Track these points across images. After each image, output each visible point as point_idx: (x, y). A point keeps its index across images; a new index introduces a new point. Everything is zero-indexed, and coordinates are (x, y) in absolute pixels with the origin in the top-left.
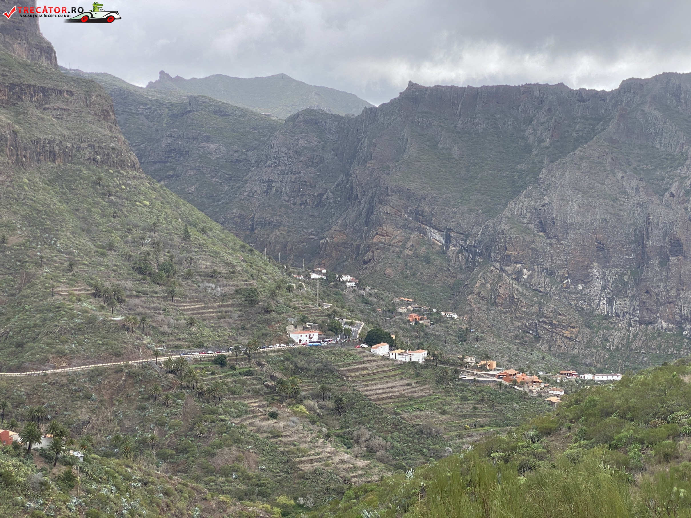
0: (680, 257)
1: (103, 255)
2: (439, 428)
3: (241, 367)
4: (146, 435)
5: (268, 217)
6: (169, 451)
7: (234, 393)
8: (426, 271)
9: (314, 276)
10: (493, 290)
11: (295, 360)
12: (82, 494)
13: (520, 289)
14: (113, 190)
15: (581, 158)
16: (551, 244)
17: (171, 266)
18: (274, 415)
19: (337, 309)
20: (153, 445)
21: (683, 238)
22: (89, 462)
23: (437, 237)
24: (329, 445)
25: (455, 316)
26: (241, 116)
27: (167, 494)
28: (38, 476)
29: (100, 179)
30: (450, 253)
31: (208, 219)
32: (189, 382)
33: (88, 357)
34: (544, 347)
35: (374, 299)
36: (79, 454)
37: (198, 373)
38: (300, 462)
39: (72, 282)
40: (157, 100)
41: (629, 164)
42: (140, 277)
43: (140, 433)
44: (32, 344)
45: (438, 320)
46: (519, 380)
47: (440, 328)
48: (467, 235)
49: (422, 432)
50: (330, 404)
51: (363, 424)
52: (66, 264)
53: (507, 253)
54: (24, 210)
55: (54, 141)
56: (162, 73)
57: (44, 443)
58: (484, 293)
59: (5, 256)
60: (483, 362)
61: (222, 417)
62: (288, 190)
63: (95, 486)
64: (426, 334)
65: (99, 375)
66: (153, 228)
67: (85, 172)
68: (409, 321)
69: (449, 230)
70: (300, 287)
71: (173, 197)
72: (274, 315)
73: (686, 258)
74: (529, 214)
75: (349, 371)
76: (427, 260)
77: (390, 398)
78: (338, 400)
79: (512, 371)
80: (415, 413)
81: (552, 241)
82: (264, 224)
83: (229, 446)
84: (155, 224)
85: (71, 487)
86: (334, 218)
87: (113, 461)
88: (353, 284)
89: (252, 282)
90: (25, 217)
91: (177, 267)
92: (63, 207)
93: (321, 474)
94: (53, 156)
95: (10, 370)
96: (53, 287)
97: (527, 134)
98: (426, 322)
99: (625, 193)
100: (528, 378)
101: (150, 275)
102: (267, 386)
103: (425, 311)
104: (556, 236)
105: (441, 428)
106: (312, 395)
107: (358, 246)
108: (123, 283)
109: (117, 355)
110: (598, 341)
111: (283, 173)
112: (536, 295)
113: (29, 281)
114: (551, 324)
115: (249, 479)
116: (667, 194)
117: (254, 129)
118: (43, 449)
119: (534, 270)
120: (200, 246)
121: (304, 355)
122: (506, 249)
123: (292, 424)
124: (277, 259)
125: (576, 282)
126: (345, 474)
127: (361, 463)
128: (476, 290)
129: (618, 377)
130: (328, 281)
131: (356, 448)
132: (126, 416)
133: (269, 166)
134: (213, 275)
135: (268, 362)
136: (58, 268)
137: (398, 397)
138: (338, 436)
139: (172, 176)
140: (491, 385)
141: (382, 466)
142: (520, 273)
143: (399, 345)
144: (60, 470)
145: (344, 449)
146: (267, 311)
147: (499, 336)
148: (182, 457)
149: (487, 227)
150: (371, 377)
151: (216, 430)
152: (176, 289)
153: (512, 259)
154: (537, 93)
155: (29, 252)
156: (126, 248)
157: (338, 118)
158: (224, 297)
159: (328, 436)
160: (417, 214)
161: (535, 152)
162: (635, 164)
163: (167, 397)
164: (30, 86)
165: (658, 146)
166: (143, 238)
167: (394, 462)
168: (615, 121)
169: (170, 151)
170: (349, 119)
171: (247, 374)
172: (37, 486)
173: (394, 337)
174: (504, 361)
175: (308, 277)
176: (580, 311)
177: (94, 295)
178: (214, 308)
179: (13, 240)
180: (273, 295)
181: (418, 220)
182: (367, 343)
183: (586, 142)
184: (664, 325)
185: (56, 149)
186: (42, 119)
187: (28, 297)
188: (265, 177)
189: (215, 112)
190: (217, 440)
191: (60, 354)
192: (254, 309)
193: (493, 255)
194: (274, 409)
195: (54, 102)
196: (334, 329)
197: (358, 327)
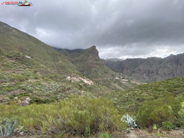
0: (153, 73)
15: (143, 64)
19: (120, 76)
21: (153, 71)
25: (131, 77)
26: (113, 61)
29: (102, 66)
30: (130, 72)
31: (110, 69)
33: (101, 78)
34: (139, 80)
35: (123, 75)
36: (100, 85)
37: (109, 80)
38: (117, 88)
40: (107, 60)
41: (148, 65)
42: (105, 73)
43: (104, 84)
44: (97, 77)
48: (132, 71)
51: (122, 85)
53: (136, 72)
54: (97, 68)
60: (133, 81)
61: (110, 84)
62: (116, 67)
63: (101, 88)
64: (128, 78)
65: (102, 80)
66: (106, 69)
68: (126, 77)
69: (130, 70)
71: (107, 67)
72: (115, 76)
74: (138, 69)
75: (121, 81)
78: (120, 83)
80: (126, 85)
82: (114, 69)
83: (111, 86)
86: (120, 69)
87: (102, 86)
88: (121, 74)
89: (113, 74)
91: (107, 72)
92: (100, 68)
95: (96, 79)
96: (99, 73)
97: (138, 62)
99: (147, 67)
100: (137, 83)
104: (140, 71)
106: (118, 83)
107: (122, 71)
108: (103, 73)
109: (103, 78)
110: (144, 80)
111: (116, 65)
112: (138, 76)
113: (97, 73)
114: (140, 78)
115: (112, 88)
116: (152, 67)
120: (109, 71)
121: (117, 79)
123: (116, 85)
124: (115, 72)
125: (142, 75)
128: (133, 75)
129: (146, 83)
134: (110, 73)
135: (114, 80)
137: (125, 83)
138: (120, 86)
140: (134, 83)
142: (137, 74)
143: (125, 79)
147: (135, 79)
148: (107, 86)
149: (134, 70)
150: (123, 82)
152: (107, 74)
154: (139, 59)
156: (104, 71)
157: (121, 61)
158: (111, 75)
161: (138, 64)
163: (106, 82)
165: (151, 63)
168: (147, 61)
169: (107, 64)
171: (112, 81)
174: (135, 81)
175: (118, 73)
176: (143, 77)
177: (101, 74)
179: (96, 70)
181: (127, 69)
184: (151, 79)
185: (99, 64)
188: (114, 66)
189: (111, 61)
191: (99, 78)
192: (113, 76)
193: (134, 72)
194: (114, 83)
195: (99, 61)
196: (120, 78)
197: (122, 78)
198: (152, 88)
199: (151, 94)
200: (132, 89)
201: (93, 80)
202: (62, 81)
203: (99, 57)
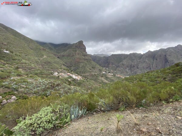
1: (90, 66)
6: (94, 80)
7: (99, 76)
14: (91, 62)
15: (126, 59)
18: (101, 78)
22: (89, 80)
27: (94, 83)
31: (97, 64)
32: (96, 75)
34: (123, 74)
35: (109, 70)
38: (103, 81)
40: (94, 56)
42: (92, 68)
44: (85, 72)
46: (121, 76)
47: (114, 72)
55: (87, 59)
59: (84, 66)
72: (102, 71)
73: (135, 67)
76: (113, 67)
80: (112, 78)
82: (101, 64)
83: (98, 80)
86: (106, 64)
92: (87, 63)
104: (124, 65)
105: (114, 80)
106: (104, 77)
107: (108, 66)
109: (91, 73)
110: (127, 74)
111: (102, 61)
112: (122, 70)
115: (100, 82)
116: (133, 62)
118: (86, 79)
121: (104, 74)
124: (102, 67)
125: (125, 69)
128: (117, 69)
130: (106, 68)
132: (91, 77)
135: (101, 74)
136: (87, 67)
138: (106, 80)
139: (95, 61)
140: (118, 77)
147: (119, 73)
149: (118, 65)
150: (109, 76)
152: (95, 69)
153: (120, 67)
154: (122, 55)
157: (107, 57)
158: (98, 69)
161: (122, 59)
162: (131, 60)
164: (85, 55)
165: (133, 58)
166: (93, 65)
168: (129, 56)
172: (86, 82)
173: (111, 73)
177: (89, 69)
181: (113, 64)
184: (133, 72)
187: (85, 69)
196: (106, 72)
197: (108, 72)
201: (81, 75)
202: (49, 78)
203: (87, 53)
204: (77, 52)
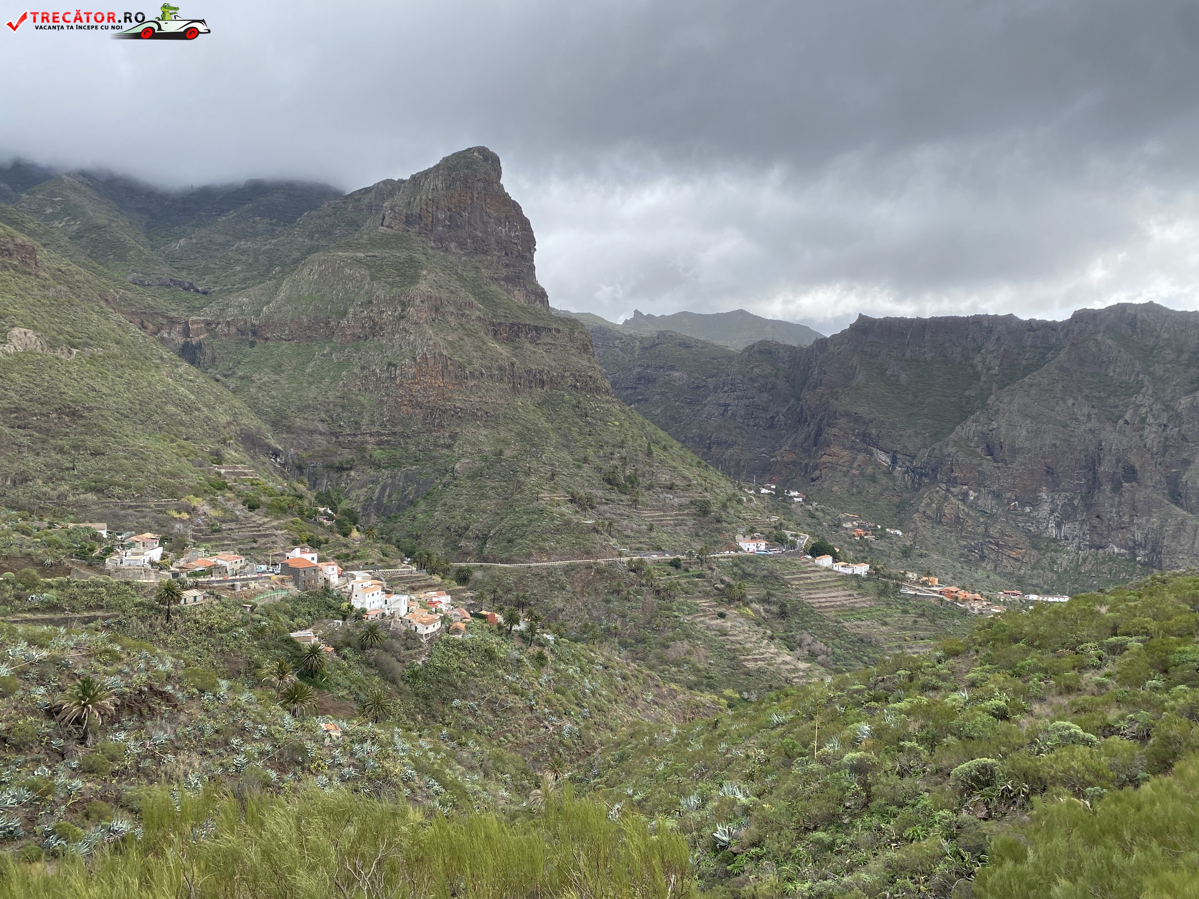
0: (1135, 484)
1: (579, 467)
2: (879, 637)
3: (694, 569)
4: (610, 624)
5: (724, 437)
6: (629, 640)
7: (687, 593)
8: (872, 490)
9: (763, 491)
10: (939, 509)
11: (743, 566)
12: (552, 672)
13: (966, 510)
14: (590, 412)
15: (1031, 386)
16: (998, 468)
17: (635, 478)
18: (722, 616)
19: (784, 522)
20: (616, 634)
21: (1137, 465)
22: (559, 645)
23: (884, 459)
24: (773, 646)
25: (899, 533)
26: (702, 348)
27: (624, 678)
28: (516, 654)
29: (579, 403)
30: (896, 474)
31: (669, 438)
32: (648, 580)
33: (564, 554)
34: (990, 566)
35: (819, 514)
36: (550, 637)
37: (655, 574)
38: (745, 660)
39: (553, 490)
40: (631, 335)
41: (1080, 390)
42: (609, 486)
43: (605, 622)
44: (519, 541)
45: (883, 536)
46: (961, 597)
47: (884, 544)
48: (914, 457)
49: (862, 641)
50: (775, 609)
51: (806, 629)
52: (549, 474)
53: (953, 475)
54: (517, 428)
55: (543, 371)
56: (636, 312)
57: (522, 626)
58: (929, 512)
59: (502, 466)
60: (925, 578)
61: (676, 613)
62: (742, 413)
63: (563, 666)
64: (871, 549)
65: (572, 570)
66: (622, 445)
67: (567, 397)
68: (854, 536)
69: (895, 451)
70: (750, 500)
71: (640, 419)
72: (724, 524)
73: (1140, 484)
74: (976, 439)
75: (794, 579)
76: (873, 479)
77: (832, 607)
78: (783, 606)
79: (954, 589)
80: (856, 623)
81: (1000, 464)
82: (719, 443)
83: (681, 640)
84: (623, 442)
85: (543, 665)
86: (785, 439)
87: (579, 646)
88: (801, 499)
89: (706, 494)
90: (518, 434)
91: (640, 479)
92: (547, 425)
93: (765, 673)
94: (542, 383)
95: (502, 562)
96: (538, 493)
97: (975, 362)
98: (870, 537)
99: (1076, 419)
100: (969, 595)
101: (617, 485)
102: (717, 589)
103: (870, 527)
104: (1003, 460)
105: (881, 638)
106: (758, 599)
107: (807, 465)
108: (594, 491)
109: (588, 553)
110: (1045, 562)
111: (738, 398)
112: (982, 516)
113: (520, 488)
114: (997, 544)
115: (699, 671)
116: (1121, 422)
117: (713, 359)
118: (521, 631)
119: (980, 491)
120: (661, 461)
121: (751, 562)
122: (953, 471)
123: (738, 624)
124: (730, 474)
125: (1023, 505)
126: (786, 674)
127: (802, 665)
128: (921, 509)
129: (1066, 599)
130: (777, 496)
131: (798, 651)
132: (594, 607)
133: (726, 392)
134: (671, 487)
135: (718, 567)
136: (542, 477)
137: (839, 606)
138: (781, 639)
139: (641, 400)
140: (933, 600)
141: (822, 669)
142: (966, 494)
143: (842, 558)
144: (534, 650)
145: (787, 651)
146: (719, 521)
147: (944, 554)
148: (640, 647)
149: (934, 449)
150: (814, 587)
151: (670, 625)
152: (640, 499)
153: (959, 481)
154: (985, 324)
155: (521, 464)
156: (598, 462)
157: (792, 348)
158: (681, 507)
159: (772, 638)
160: (865, 437)
161: (983, 379)
162: (1087, 391)
163: (629, 593)
164: (525, 325)
165: (1111, 374)
166: (612, 454)
167: (834, 667)
168: (1066, 349)
169: (640, 379)
170: (801, 349)
171: (699, 576)
172: (515, 662)
173: (838, 550)
174: (948, 578)
175: (758, 491)
176: (1028, 533)
177: (571, 501)
178: (672, 516)
179: (508, 453)
180: (724, 506)
181: (864, 441)
182: (811, 554)
183: (1036, 370)
184: (1116, 550)
185: (545, 377)
186: (534, 352)
187: (518, 501)
188: (722, 401)
189: (680, 345)
190: (671, 634)
191: (542, 550)
192: (707, 519)
193: (939, 476)
194: (722, 610)
195: (545, 339)
196: (780, 540)
197: (804, 540)
198: (1117, 650)
199: (1113, 715)
200: (915, 669)
201: (463, 578)
202: (53, 607)
203: (542, 296)
204: (423, 286)
